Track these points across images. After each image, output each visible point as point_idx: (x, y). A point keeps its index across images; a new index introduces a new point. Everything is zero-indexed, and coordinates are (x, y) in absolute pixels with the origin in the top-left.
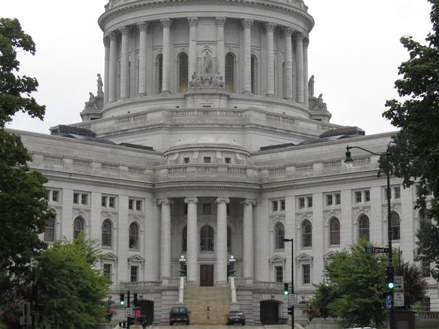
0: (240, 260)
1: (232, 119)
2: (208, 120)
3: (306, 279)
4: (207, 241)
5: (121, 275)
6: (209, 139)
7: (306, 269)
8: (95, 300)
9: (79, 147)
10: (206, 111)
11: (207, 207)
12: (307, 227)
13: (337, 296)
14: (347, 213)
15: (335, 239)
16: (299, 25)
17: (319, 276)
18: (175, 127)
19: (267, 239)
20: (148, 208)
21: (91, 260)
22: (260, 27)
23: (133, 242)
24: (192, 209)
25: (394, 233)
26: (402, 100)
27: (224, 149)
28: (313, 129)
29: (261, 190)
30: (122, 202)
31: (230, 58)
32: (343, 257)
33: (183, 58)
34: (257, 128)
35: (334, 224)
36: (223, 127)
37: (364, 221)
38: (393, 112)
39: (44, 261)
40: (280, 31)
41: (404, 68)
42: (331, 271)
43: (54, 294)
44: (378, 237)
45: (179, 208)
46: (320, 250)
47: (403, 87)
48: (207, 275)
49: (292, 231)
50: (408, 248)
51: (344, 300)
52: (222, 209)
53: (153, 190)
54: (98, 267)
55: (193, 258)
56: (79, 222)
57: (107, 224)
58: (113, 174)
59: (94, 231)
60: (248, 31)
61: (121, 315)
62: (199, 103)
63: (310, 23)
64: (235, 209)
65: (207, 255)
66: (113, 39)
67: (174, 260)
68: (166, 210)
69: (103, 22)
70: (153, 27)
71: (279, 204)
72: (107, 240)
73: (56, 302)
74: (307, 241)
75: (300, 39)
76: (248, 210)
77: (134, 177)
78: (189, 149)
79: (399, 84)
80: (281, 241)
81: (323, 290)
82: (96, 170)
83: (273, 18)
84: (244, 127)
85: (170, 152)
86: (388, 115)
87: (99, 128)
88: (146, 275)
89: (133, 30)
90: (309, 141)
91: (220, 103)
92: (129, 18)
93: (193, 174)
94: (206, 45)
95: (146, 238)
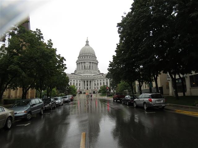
0: (91, 87)
1: (90, 72)
2: (87, 72)
3: (98, 89)
4: (87, 85)
5: (78, 89)
6: (88, 74)
7: (98, 88)
8: (75, 91)
9: (74, 75)
10: (87, 71)
11: (87, 81)
12: (98, 83)
13: (101, 91)
14: (102, 82)
15: (101, 85)
16: (97, 63)
17: (99, 89)
18: (84, 73)
19: (94, 85)
20: (81, 82)
21: (75, 87)
22: (93, 63)
23: (80, 85)
24: (86, 82)
25: (107, 84)
26: (109, 68)
27: (89, 75)
28: (98, 73)
29: (93, 80)
30: (78, 81)
31: (90, 66)
32: (102, 86)
33: (85, 66)
34: (93, 73)
35: (101, 83)
36: (89, 73)
37: (104, 83)
38: (108, 69)
39: (70, 87)
40: (95, 63)
41: (110, 64)
42: (101, 88)
43: (71, 91)
44: (105, 84)
45: (84, 82)
46: (99, 86)
47: (109, 67)
48: (87, 89)
49: (96, 84)
50: (109, 85)
51: (102, 91)
52: (89, 82)
53: (82, 80)
54: (76, 88)
55: (86, 87)
56: (74, 83)
57: (77, 83)
58: (77, 78)
59: (75, 84)
60: (92, 63)
61: (78, 93)
62: (86, 71)
63: (98, 62)
64: (90, 82)
65: (87, 87)
66: (77, 64)
67: (84, 87)
68: (83, 82)
69: (76, 62)
70: (82, 63)
71: (95, 81)
72: (77, 85)
73: (71, 92)
74: (98, 85)
75: (97, 64)
76: (92, 82)
77: (80, 78)
78: (85, 75)
79: (109, 66)
80: (95, 85)
81: (100, 90)
82: (76, 78)
83: (94, 62)
84: (91, 73)
85: (83, 76)
86: (108, 70)
87: (76, 73)
88: (81, 89)
89: (79, 63)
90: (98, 75)
91: (89, 71)
92: (79, 62)
93: (86, 78)
94: (87, 65)
95: (81, 85)
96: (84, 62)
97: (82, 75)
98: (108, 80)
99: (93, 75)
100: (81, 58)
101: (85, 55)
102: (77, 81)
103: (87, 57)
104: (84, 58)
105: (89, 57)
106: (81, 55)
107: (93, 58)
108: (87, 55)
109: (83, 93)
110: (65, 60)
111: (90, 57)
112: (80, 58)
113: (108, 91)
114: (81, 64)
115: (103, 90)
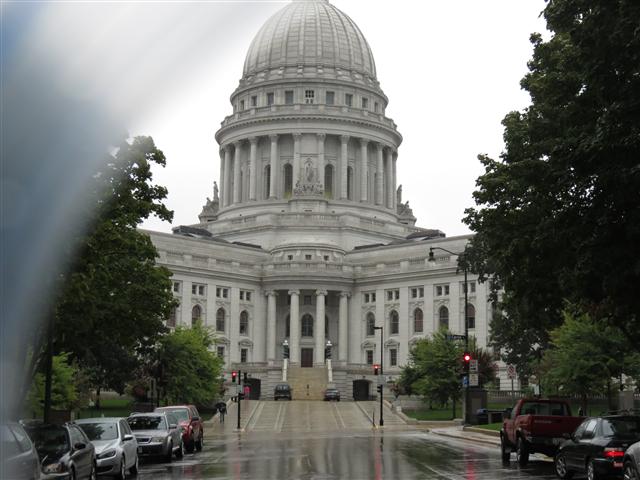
0: (336, 345)
1: (331, 222)
2: (310, 223)
3: (393, 362)
4: (307, 327)
5: (232, 356)
6: (311, 239)
7: (394, 353)
8: (210, 378)
9: (197, 246)
10: (308, 214)
11: (308, 298)
12: (394, 316)
13: (420, 376)
14: (429, 305)
15: (418, 327)
16: (388, 141)
17: (404, 359)
18: (281, 228)
19: (359, 327)
20: (256, 299)
21: (207, 343)
22: (356, 143)
23: (243, 328)
24: (295, 300)
25: (470, 322)
26: (479, 208)
27: (324, 248)
28: (401, 231)
29: (354, 284)
30: (234, 294)
31: (329, 169)
32: (426, 342)
33: (288, 169)
34: (352, 230)
35: (418, 315)
36: (322, 229)
37: (444, 312)
38: (471, 218)
39: (167, 343)
40: (373, 146)
41: (481, 181)
42: (415, 355)
43: (176, 372)
44: (456, 326)
45: (283, 299)
46: (405, 337)
47: (480, 198)
48: (307, 357)
49: (382, 320)
50: (481, 335)
51: (426, 380)
52: (321, 300)
53: (261, 283)
54: (213, 349)
55: (295, 342)
56: (197, 310)
57: (221, 313)
58: (227, 269)
59: (209, 319)
60: (345, 146)
61: (233, 391)
62: (301, 208)
63: (398, 139)
64: (332, 300)
65: (307, 340)
66: (228, 151)
67: (279, 344)
68: (272, 301)
69: (219, 137)
70: (263, 141)
71: (370, 297)
72: (220, 326)
73: (177, 379)
74: (395, 329)
75: (390, 153)
76: (343, 301)
77: (245, 272)
78: (292, 248)
79: (476, 194)
80: (372, 329)
81: (408, 371)
82: (212, 265)
83: (367, 135)
84: (341, 229)
85: (276, 251)
86: (466, 221)
87: (215, 228)
88: (254, 357)
89: (245, 144)
90: (398, 242)
91: (320, 208)
92: (242, 134)
93: (296, 270)
94: (308, 158)
95: (255, 324)
96: (285, 139)
97: (264, 240)
98: (482, 291)
99: (352, 241)
100: (262, 101)
101: (292, 74)
102: (223, 292)
103: (310, 94)
104: (279, 100)
105: (320, 95)
106: (260, 78)
107: (357, 102)
108: (311, 74)
109: (267, 388)
110: (160, 158)
111: (330, 95)
112: (248, 105)
113: (474, 380)
114: (253, 148)
115: (432, 370)
